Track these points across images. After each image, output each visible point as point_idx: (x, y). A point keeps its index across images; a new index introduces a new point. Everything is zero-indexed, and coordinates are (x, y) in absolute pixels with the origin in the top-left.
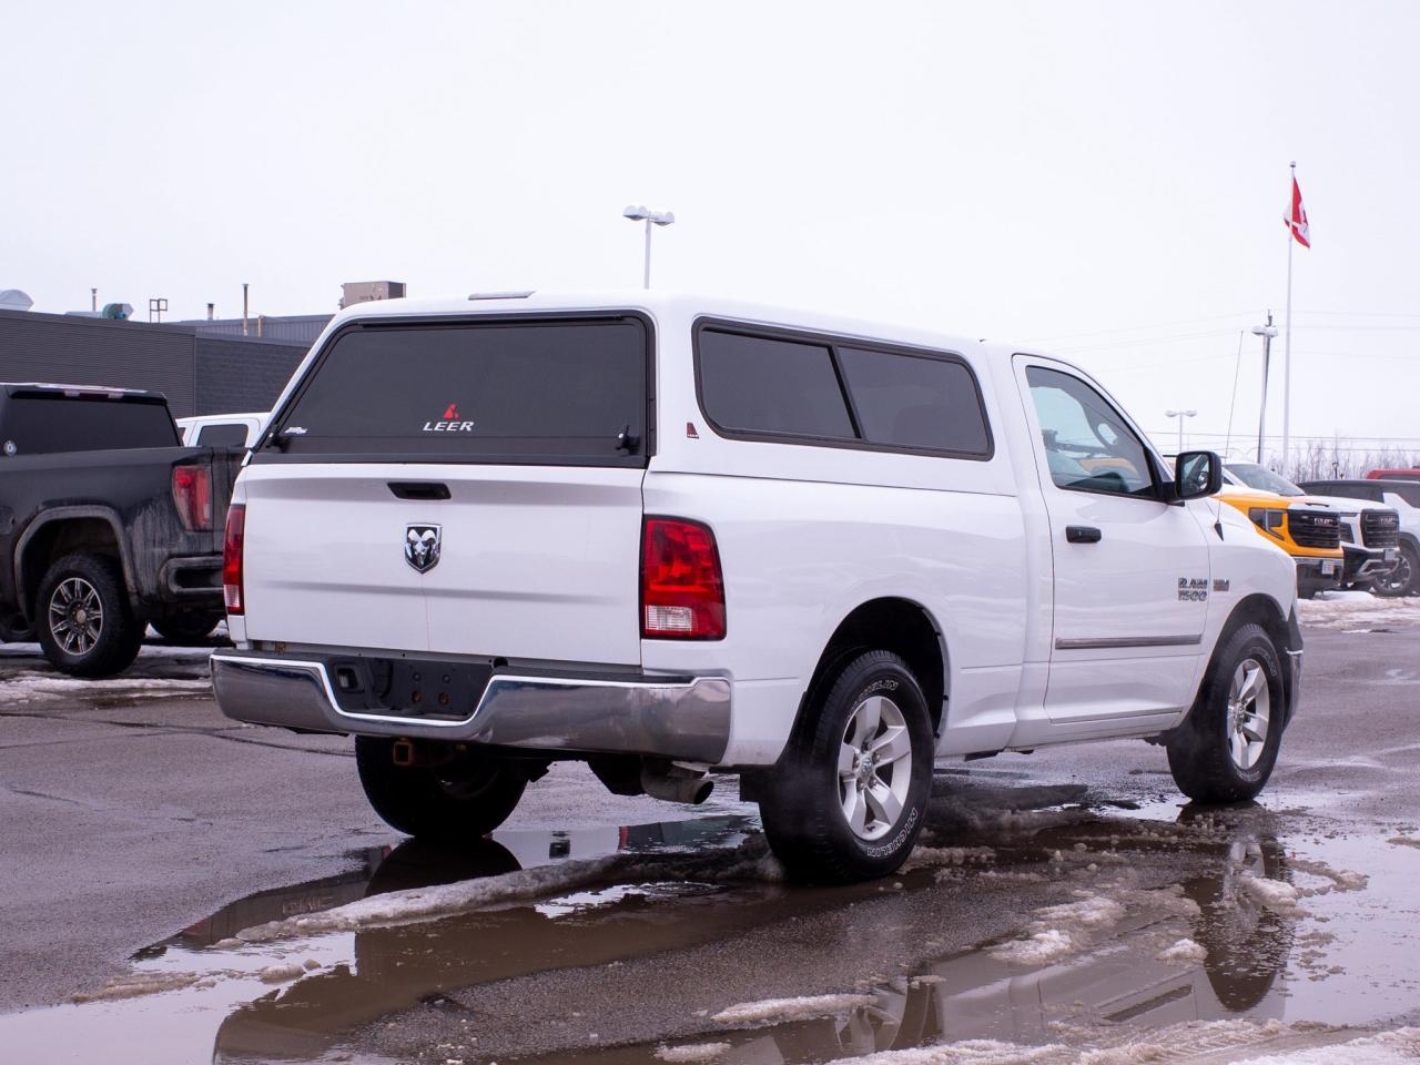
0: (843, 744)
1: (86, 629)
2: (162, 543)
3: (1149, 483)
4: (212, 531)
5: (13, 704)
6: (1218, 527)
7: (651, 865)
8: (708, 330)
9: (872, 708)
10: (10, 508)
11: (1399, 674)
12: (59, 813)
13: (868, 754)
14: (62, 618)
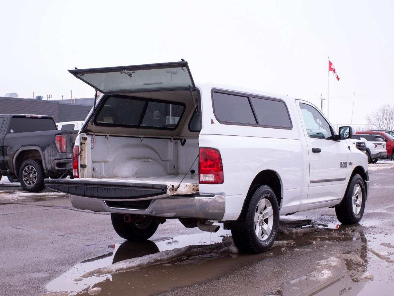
0: (255, 213)
1: (32, 179)
2: (53, 156)
3: (331, 135)
4: (66, 152)
5: (13, 200)
6: (349, 147)
7: (198, 249)
8: (215, 92)
9: (263, 202)
10: (12, 147)
11: (377, 185)
12: (26, 234)
13: (262, 215)
14: (26, 176)
